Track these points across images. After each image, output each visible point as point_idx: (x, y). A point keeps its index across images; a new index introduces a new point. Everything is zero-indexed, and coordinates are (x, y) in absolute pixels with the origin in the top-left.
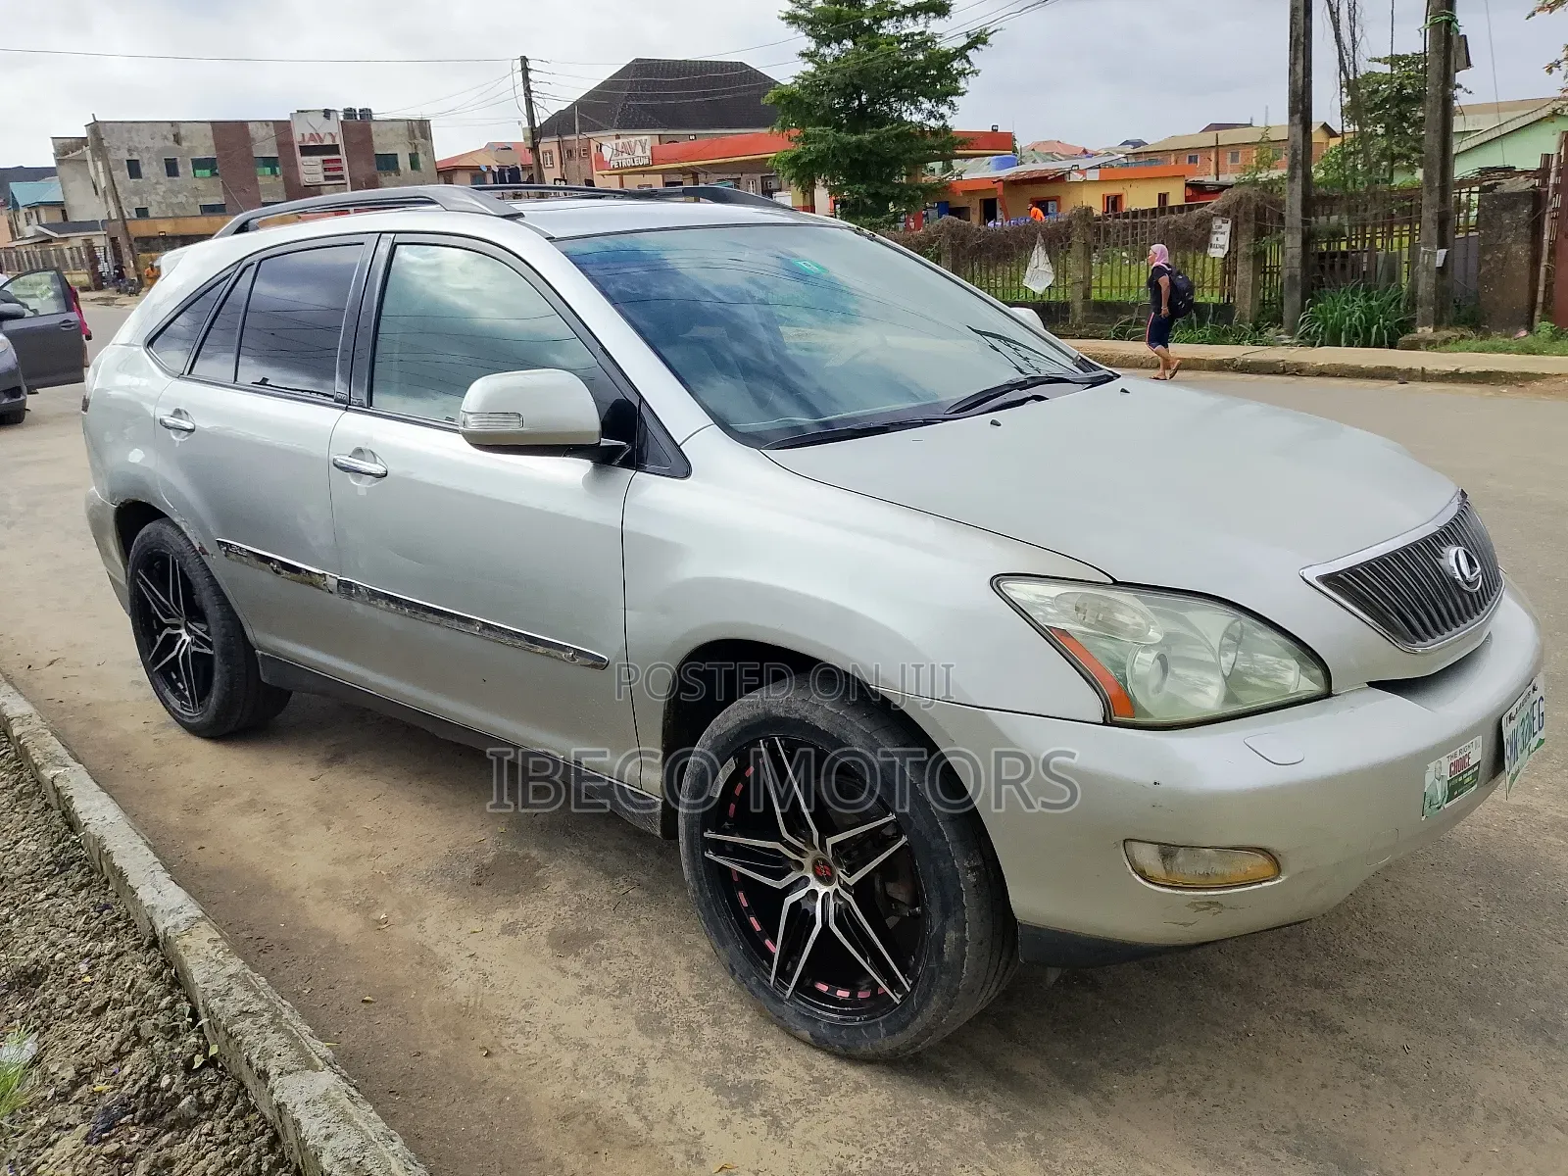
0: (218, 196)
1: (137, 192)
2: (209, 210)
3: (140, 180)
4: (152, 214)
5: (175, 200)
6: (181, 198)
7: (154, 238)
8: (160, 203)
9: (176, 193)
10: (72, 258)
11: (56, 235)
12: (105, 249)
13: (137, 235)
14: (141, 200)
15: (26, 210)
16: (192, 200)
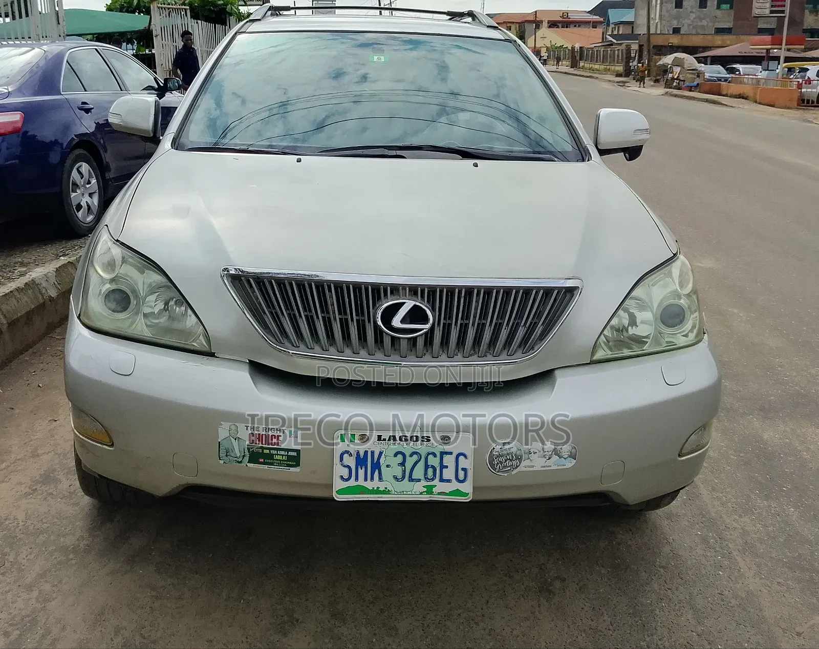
0: (728, 22)
1: (677, 18)
2: (719, 31)
3: (681, 10)
4: (682, 32)
5: (700, 24)
6: (704, 23)
7: (665, 47)
8: (689, 25)
9: (701, 19)
10: (618, 56)
11: (615, 41)
12: (636, 52)
13: (655, 44)
14: (678, 22)
15: (613, 26)
16: (710, 24)
